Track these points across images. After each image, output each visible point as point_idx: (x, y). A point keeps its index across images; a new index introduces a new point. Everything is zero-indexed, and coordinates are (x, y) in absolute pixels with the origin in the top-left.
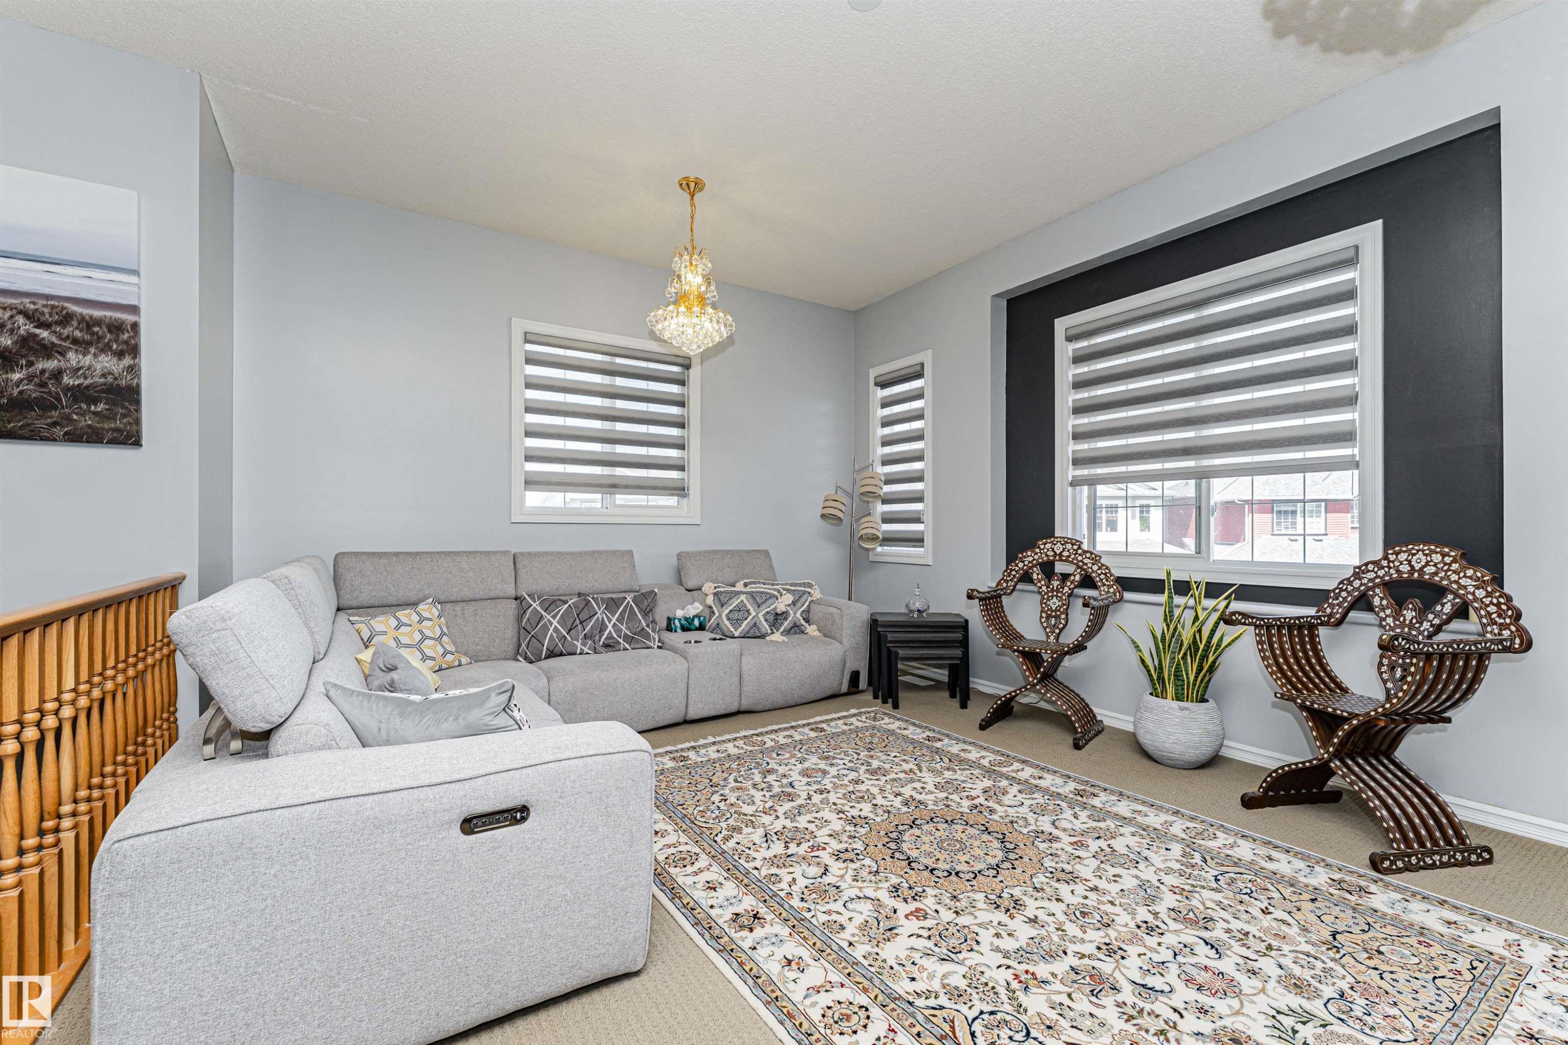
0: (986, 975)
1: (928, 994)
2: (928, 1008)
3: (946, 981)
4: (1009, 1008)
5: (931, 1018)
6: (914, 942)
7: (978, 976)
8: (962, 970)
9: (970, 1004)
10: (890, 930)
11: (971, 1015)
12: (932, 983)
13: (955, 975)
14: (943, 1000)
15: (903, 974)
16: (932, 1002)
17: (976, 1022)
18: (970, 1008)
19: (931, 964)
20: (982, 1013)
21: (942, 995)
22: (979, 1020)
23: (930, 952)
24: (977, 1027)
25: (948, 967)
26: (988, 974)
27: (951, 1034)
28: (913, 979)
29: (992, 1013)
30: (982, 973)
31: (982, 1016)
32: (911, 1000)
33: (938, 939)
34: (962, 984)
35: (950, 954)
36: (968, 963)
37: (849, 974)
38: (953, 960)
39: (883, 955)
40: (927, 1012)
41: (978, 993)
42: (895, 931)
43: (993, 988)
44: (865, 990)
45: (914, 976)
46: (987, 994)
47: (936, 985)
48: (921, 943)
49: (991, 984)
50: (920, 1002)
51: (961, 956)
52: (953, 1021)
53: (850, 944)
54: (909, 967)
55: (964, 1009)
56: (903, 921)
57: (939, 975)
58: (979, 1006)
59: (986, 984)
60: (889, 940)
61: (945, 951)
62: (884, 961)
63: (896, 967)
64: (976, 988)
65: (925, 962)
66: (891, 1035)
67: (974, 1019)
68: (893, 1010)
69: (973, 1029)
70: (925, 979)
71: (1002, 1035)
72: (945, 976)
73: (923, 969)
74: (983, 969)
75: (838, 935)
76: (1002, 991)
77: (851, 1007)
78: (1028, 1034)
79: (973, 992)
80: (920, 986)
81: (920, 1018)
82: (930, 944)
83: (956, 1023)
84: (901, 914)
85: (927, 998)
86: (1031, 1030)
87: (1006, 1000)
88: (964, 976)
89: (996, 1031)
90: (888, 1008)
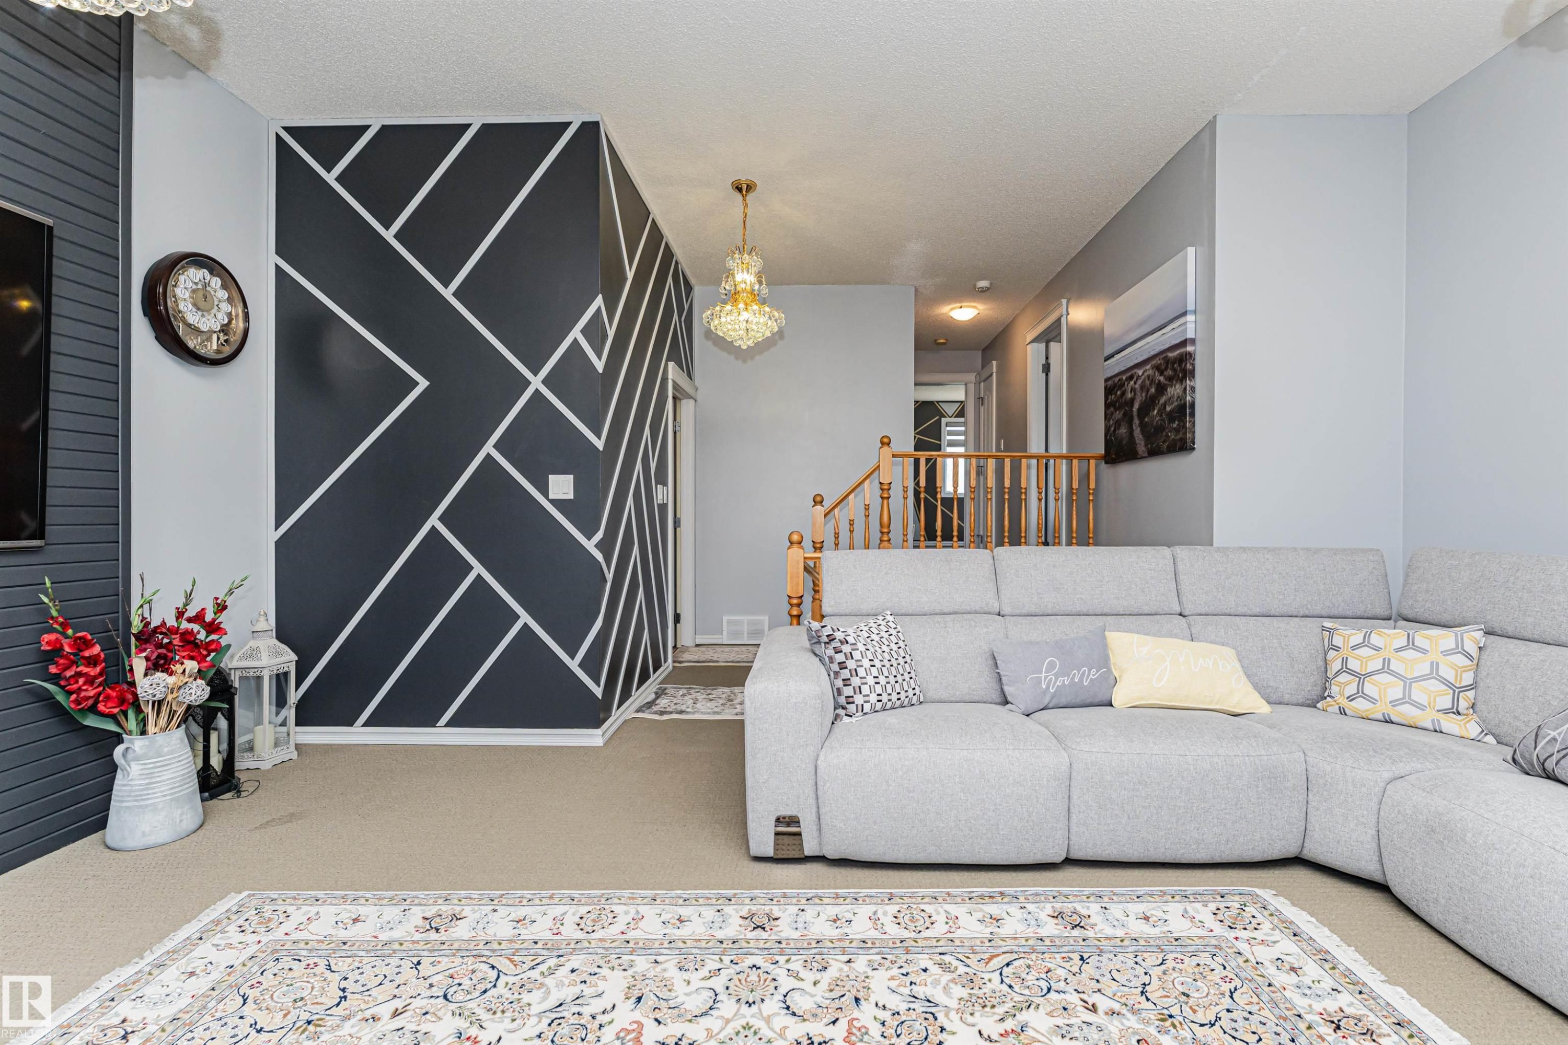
0: (509, 1020)
1: (551, 972)
2: (543, 962)
3: (543, 990)
4: (471, 1005)
5: (535, 957)
6: (606, 1003)
7: (516, 1014)
8: (535, 1009)
9: (509, 986)
10: (639, 999)
11: (503, 979)
12: (555, 981)
13: (538, 1001)
14: (535, 974)
15: (585, 969)
16: (543, 968)
17: (496, 977)
18: (507, 984)
19: (569, 993)
20: (495, 986)
21: (539, 978)
22: (493, 980)
23: (577, 1002)
24: (493, 974)
25: (551, 1002)
26: (507, 1024)
27: (511, 957)
28: (573, 971)
29: (485, 992)
30: (514, 1020)
31: (493, 984)
32: (561, 958)
33: (582, 1022)
34: (526, 997)
35: (558, 1015)
36: (534, 1020)
37: (628, 942)
38: (551, 1011)
39: (618, 973)
40: (540, 959)
41: (507, 999)
42: (633, 1000)
43: (495, 1013)
44: (601, 940)
45: (575, 974)
46: (498, 1005)
47: (550, 981)
48: (596, 1006)
49: (499, 1014)
50: (552, 962)
51: (546, 1021)
52: (515, 965)
53: (656, 962)
54: (585, 977)
55: (511, 980)
56: (637, 1015)
57: (554, 990)
58: (501, 989)
59: (503, 1012)
60: (629, 988)
61: (564, 1014)
62: (613, 968)
63: (597, 970)
64: (511, 1003)
65: (576, 990)
66: (555, 931)
67: (498, 977)
68: (568, 944)
69: (496, 970)
70: (564, 979)
71: (469, 982)
72: (548, 992)
73: (573, 984)
74: (515, 1025)
75: (677, 960)
76: (484, 1016)
77: (601, 926)
78: (445, 997)
79: (512, 998)
80: (563, 972)
81: (545, 952)
82: (587, 1011)
83: (512, 966)
84: (649, 1024)
85: (550, 968)
86: (444, 1001)
87: (476, 1011)
88: (529, 1005)
89: (475, 981)
90: (573, 942)
